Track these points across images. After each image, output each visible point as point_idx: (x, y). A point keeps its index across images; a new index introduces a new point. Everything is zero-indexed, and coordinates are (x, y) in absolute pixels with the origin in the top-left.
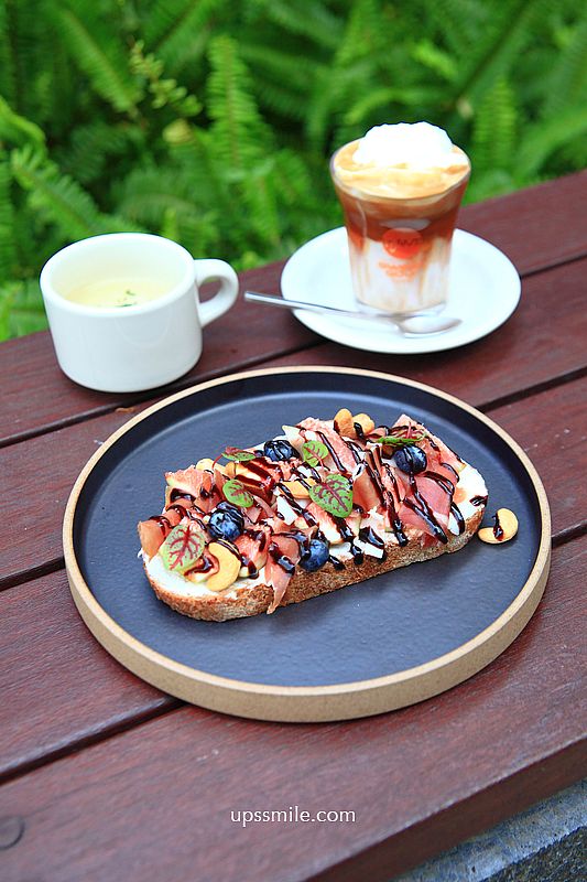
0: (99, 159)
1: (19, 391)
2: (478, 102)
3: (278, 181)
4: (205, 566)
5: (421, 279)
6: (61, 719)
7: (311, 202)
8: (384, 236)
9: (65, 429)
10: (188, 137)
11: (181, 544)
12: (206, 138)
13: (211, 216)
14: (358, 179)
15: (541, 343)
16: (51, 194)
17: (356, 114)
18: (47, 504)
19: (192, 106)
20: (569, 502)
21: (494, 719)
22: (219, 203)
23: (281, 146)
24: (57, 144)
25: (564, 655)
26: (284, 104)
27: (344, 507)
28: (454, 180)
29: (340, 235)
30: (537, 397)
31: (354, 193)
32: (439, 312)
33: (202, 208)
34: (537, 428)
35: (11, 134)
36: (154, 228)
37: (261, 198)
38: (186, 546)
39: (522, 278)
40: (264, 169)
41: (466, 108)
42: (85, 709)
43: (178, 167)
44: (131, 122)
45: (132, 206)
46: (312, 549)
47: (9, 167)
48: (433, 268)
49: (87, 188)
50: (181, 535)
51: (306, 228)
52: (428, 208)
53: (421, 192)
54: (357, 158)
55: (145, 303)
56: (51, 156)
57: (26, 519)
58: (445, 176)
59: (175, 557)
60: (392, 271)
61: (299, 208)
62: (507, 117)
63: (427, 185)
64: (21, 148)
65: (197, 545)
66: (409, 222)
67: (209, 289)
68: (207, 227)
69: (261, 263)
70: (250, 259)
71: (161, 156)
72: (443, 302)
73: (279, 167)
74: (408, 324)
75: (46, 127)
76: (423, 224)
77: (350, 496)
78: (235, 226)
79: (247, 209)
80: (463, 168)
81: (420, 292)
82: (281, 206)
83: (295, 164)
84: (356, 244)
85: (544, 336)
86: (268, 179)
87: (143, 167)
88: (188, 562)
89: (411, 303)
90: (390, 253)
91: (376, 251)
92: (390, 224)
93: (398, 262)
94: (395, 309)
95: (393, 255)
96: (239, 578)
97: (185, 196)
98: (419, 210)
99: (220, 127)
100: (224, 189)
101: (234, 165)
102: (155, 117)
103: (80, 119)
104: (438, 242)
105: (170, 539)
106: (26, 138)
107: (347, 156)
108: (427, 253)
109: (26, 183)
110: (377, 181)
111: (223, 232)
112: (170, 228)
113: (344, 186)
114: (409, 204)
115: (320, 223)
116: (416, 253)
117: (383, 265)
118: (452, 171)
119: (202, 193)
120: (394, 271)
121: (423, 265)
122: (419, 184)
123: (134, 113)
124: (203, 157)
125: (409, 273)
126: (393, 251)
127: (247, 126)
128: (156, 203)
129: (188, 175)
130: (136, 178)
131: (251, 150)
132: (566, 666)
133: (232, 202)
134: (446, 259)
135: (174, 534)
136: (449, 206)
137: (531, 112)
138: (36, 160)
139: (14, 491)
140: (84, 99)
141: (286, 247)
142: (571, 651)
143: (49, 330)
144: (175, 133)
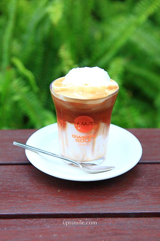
5: (94, 143)
14: (63, 90)
48: (99, 138)
58: (107, 91)
60: (78, 139)
80: (116, 87)
81: (93, 150)
89: (88, 157)
90: (78, 129)
91: (71, 128)
93: (82, 134)
95: (79, 131)
98: (93, 106)
104: (102, 125)
107: (59, 82)
108: (97, 130)
113: (56, 94)
114: (88, 103)
117: (74, 136)
118: (110, 88)
120: (79, 139)
122: (93, 92)
125: (87, 140)
126: (79, 128)
134: (106, 134)
136: (108, 105)
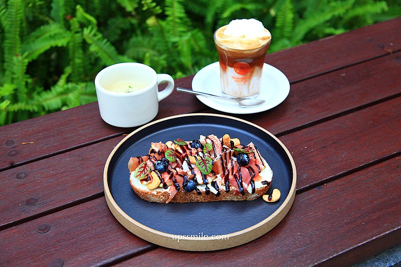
0: (119, 32)
1: (84, 126)
2: (278, 10)
3: (192, 43)
4: (147, 179)
5: (249, 83)
6: (97, 256)
7: (206, 51)
8: (235, 65)
9: (102, 142)
10: (156, 23)
11: (143, 169)
12: (163, 23)
13: (164, 56)
14: (225, 41)
15: (297, 111)
16: (98, 46)
17: (226, 14)
18: (94, 172)
19: (158, 10)
20: (305, 176)
21: (269, 261)
22: (168, 51)
23: (194, 27)
24: (102, 25)
25: (299, 237)
26: (196, 9)
27: (207, 171)
28: (264, 43)
29: (217, 65)
30: (294, 133)
31: (223, 47)
32: (255, 98)
33: (160, 53)
34: (293, 146)
35: (84, 21)
36: (140, 60)
37: (185, 49)
38: (144, 170)
39: (290, 84)
40: (187, 37)
41: (273, 12)
42: (107, 252)
43: (152, 35)
44: (132, 16)
45: (131, 51)
46: (189, 183)
47: (82, 35)
48: (254, 79)
49: (113, 44)
50: (144, 165)
51: (203, 62)
52: (254, 54)
53: (251, 47)
54: (225, 33)
55: (136, 92)
56: (99, 30)
57: (86, 178)
58: (261, 41)
59: (139, 173)
60: (237, 80)
61: (201, 53)
62: (290, 16)
63: (253, 45)
64: (87, 27)
65: (147, 171)
66: (244, 59)
67: (162, 86)
68: (162, 61)
69: (184, 76)
70: (179, 74)
71: (145, 31)
72: (258, 93)
73: (193, 36)
74: (243, 102)
75: (97, 18)
76: (250, 61)
77: (211, 167)
78: (174, 60)
79: (179, 53)
80: (269, 38)
82: (193, 53)
83: (200, 35)
84: (223, 68)
85: (299, 108)
86: (189, 41)
87: (137, 36)
88: (143, 176)
89: (245, 93)
90: (236, 72)
91: (231, 71)
92: (237, 60)
93: (240, 76)
94: (238, 96)
95: (238, 73)
96: (159, 187)
97: (153, 48)
98: (250, 55)
99: (169, 19)
100: (170, 45)
101: (175, 35)
102: (142, 14)
103: (112, 15)
104: (257, 68)
105: (140, 166)
106: (89, 22)
107: (221, 32)
108: (252, 72)
109: (89, 41)
110: (232, 42)
111: (169, 63)
112: (147, 61)
113: (219, 44)
114: (245, 52)
115: (209, 60)
116: (248, 73)
117: (233, 77)
118: (264, 39)
119: (160, 47)
121: (250, 78)
122: (250, 44)
123: (134, 13)
124: (162, 31)
125: (244, 81)
126: (238, 71)
127: (181, 18)
128: (142, 50)
129: (155, 39)
130: (134, 40)
131: (182, 29)
132: (299, 242)
133: (173, 51)
134: (260, 75)
135: (142, 165)
136: (262, 53)
137: (300, 14)
138: (94, 31)
139: (81, 166)
140: (114, 6)
141: (194, 70)
142: (301, 236)
143: (97, 102)
144: (151, 21)
